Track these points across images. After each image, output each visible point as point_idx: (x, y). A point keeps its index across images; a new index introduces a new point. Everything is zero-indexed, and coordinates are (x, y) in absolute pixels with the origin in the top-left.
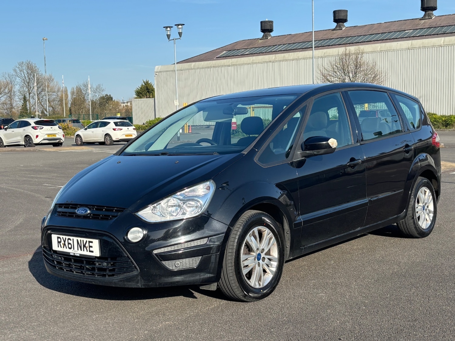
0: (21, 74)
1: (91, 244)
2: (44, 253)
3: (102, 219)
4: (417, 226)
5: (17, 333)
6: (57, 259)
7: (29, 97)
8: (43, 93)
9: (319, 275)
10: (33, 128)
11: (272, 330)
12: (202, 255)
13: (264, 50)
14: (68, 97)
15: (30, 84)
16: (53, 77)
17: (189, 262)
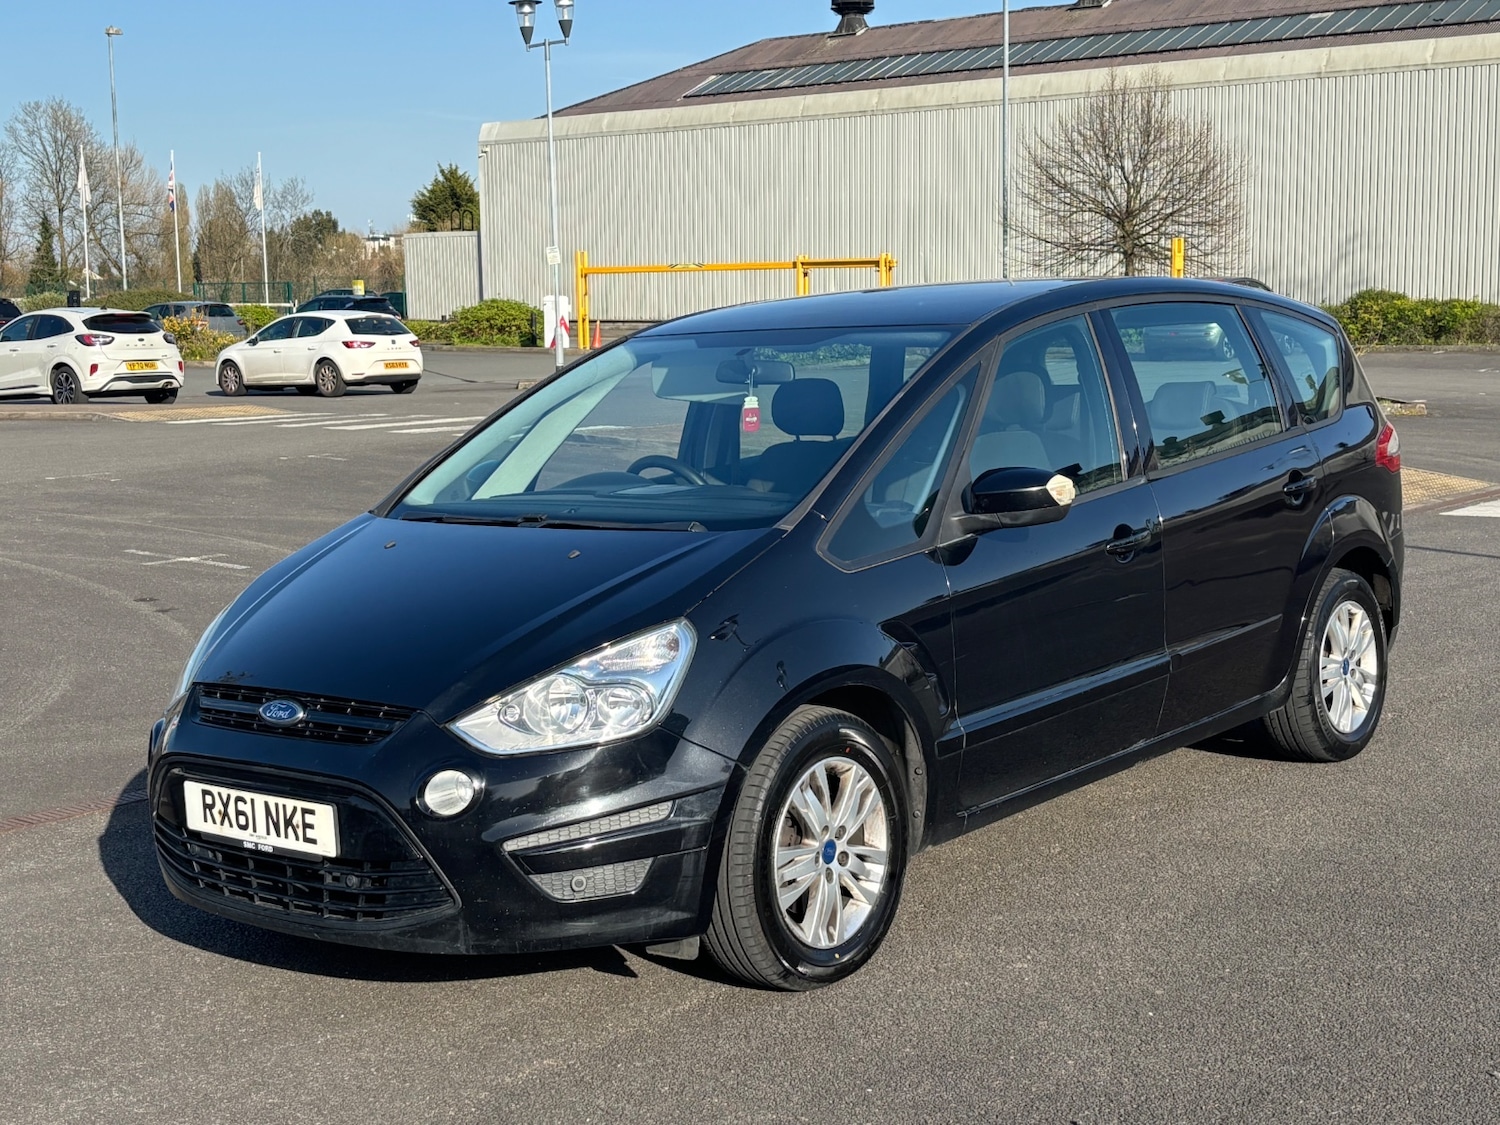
0: (33, 145)
1: (309, 819)
2: (159, 836)
3: (343, 739)
4: (1323, 727)
5: (86, 1095)
6: (200, 858)
7: (61, 221)
8: (106, 207)
9: (1015, 894)
10: (81, 339)
11: (870, 1090)
12: (655, 856)
13: (842, 72)
14: (188, 223)
15: (62, 176)
16: (138, 155)
17: (612, 876)
